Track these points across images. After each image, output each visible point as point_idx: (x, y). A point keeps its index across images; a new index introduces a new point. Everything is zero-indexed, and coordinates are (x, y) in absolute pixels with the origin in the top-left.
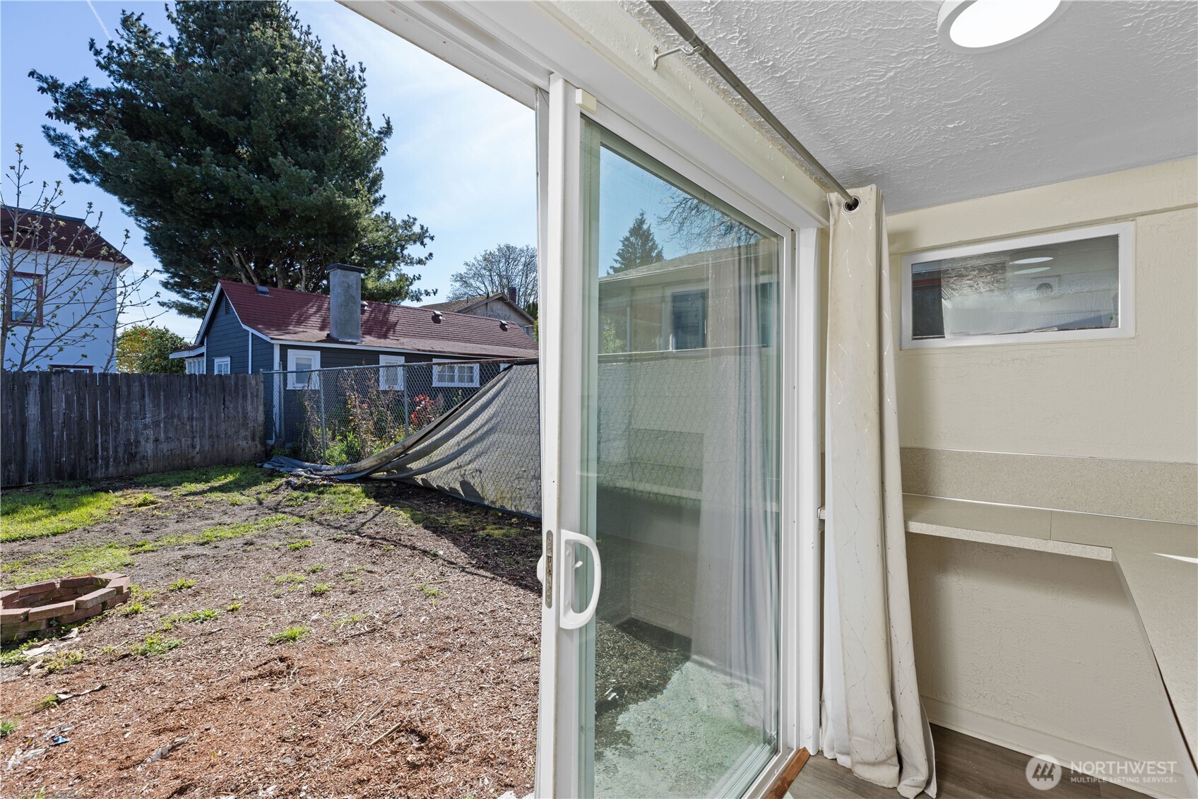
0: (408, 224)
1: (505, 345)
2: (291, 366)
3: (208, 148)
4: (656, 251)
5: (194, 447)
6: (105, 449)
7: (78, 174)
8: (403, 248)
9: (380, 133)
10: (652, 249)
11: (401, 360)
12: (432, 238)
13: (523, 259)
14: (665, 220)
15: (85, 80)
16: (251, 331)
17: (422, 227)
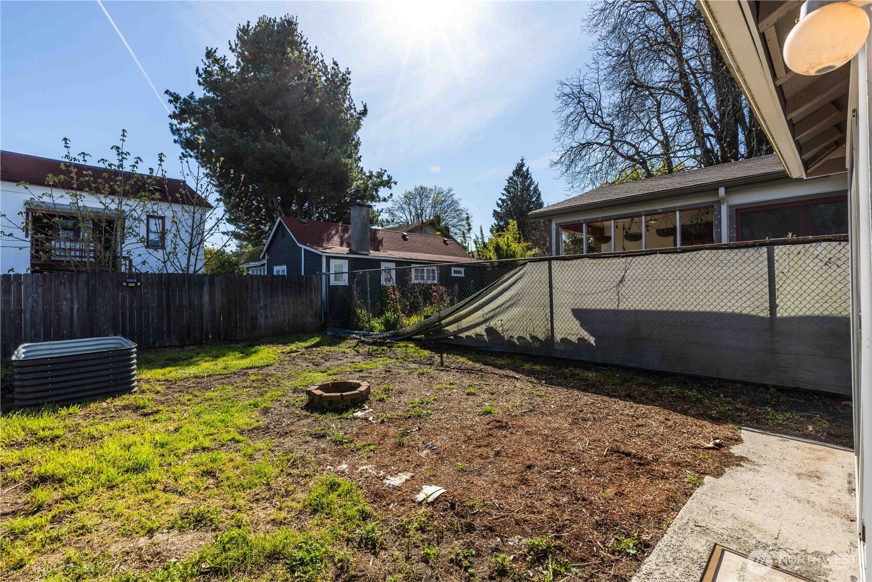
0: (380, 175)
1: (449, 255)
2: (332, 271)
3: (262, 131)
4: (533, 186)
5: (285, 321)
6: (241, 322)
7: (186, 152)
8: (377, 191)
9: (360, 114)
10: (530, 185)
11: (393, 266)
12: (396, 183)
13: (432, 196)
14: (556, 163)
15: (193, 93)
16: (303, 247)
17: (389, 176)
